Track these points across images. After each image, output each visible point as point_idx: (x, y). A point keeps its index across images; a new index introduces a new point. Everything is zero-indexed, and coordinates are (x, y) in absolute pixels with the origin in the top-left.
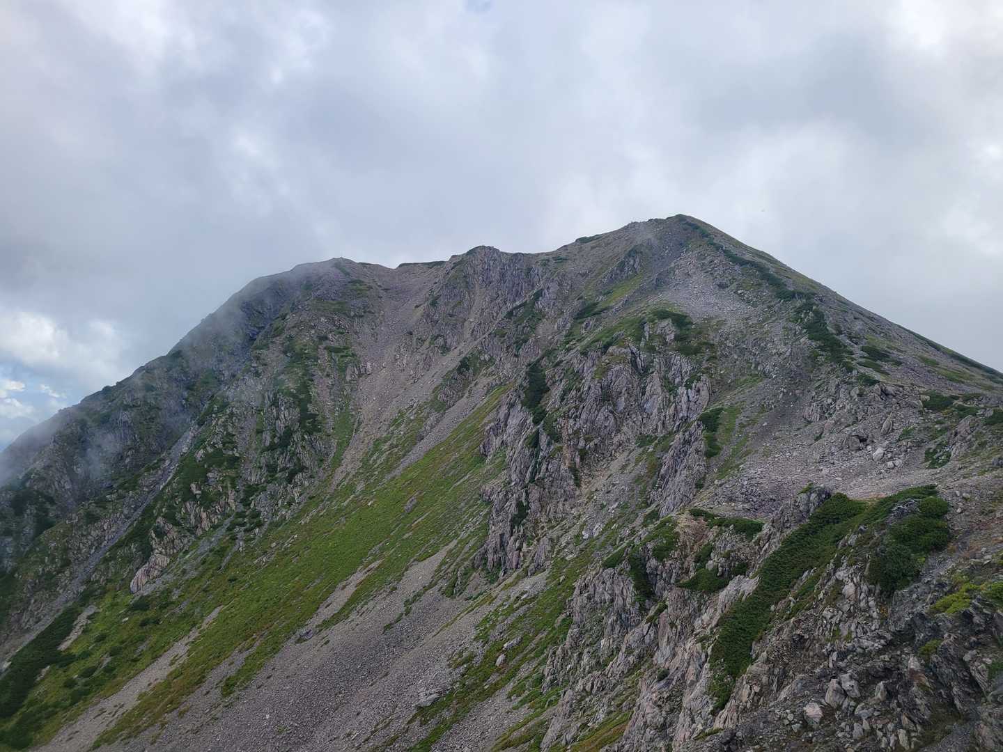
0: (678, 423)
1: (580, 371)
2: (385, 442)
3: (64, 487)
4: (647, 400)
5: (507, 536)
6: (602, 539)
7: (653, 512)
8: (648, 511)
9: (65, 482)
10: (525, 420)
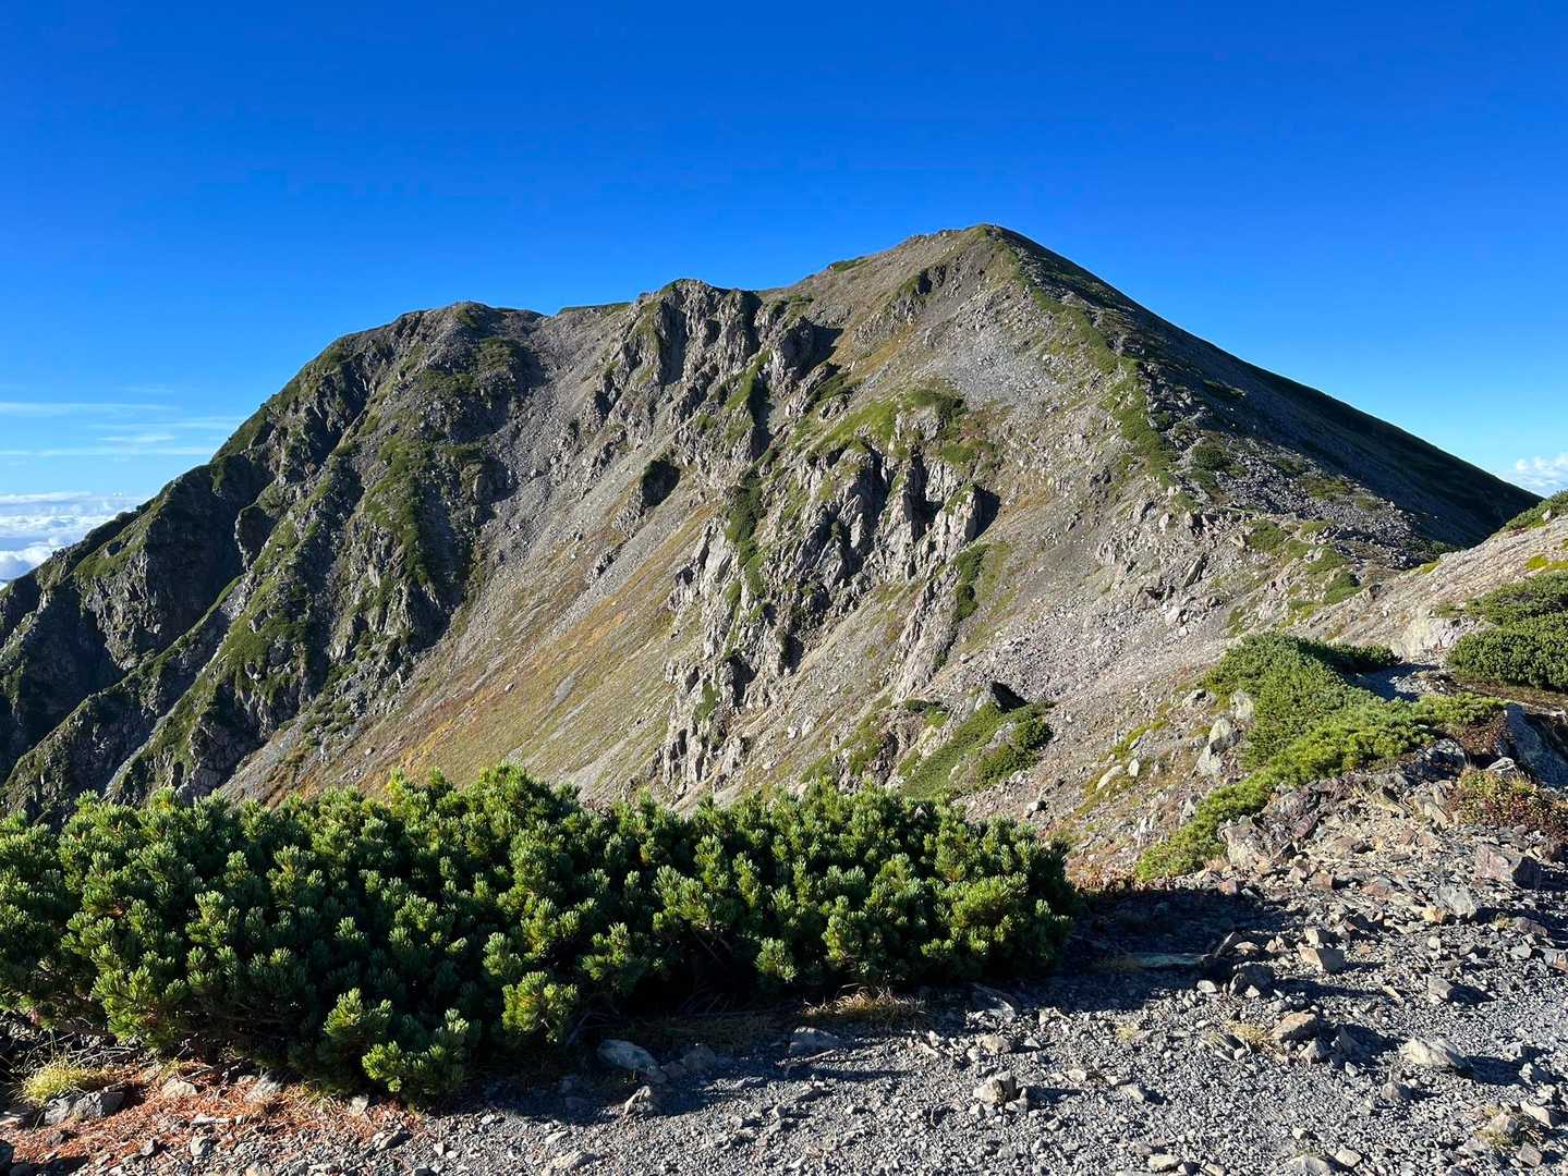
0: (932, 566)
1: (806, 487)
2: (532, 593)
3: (66, 670)
4: (891, 532)
5: (689, 735)
6: (813, 738)
7: (884, 698)
8: (879, 696)
9: (67, 662)
10: (729, 561)
